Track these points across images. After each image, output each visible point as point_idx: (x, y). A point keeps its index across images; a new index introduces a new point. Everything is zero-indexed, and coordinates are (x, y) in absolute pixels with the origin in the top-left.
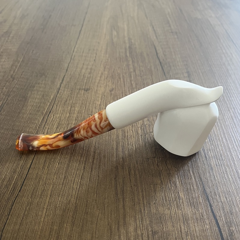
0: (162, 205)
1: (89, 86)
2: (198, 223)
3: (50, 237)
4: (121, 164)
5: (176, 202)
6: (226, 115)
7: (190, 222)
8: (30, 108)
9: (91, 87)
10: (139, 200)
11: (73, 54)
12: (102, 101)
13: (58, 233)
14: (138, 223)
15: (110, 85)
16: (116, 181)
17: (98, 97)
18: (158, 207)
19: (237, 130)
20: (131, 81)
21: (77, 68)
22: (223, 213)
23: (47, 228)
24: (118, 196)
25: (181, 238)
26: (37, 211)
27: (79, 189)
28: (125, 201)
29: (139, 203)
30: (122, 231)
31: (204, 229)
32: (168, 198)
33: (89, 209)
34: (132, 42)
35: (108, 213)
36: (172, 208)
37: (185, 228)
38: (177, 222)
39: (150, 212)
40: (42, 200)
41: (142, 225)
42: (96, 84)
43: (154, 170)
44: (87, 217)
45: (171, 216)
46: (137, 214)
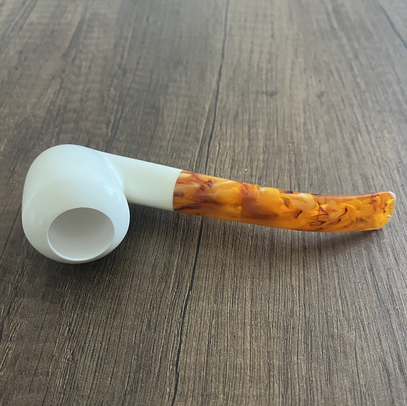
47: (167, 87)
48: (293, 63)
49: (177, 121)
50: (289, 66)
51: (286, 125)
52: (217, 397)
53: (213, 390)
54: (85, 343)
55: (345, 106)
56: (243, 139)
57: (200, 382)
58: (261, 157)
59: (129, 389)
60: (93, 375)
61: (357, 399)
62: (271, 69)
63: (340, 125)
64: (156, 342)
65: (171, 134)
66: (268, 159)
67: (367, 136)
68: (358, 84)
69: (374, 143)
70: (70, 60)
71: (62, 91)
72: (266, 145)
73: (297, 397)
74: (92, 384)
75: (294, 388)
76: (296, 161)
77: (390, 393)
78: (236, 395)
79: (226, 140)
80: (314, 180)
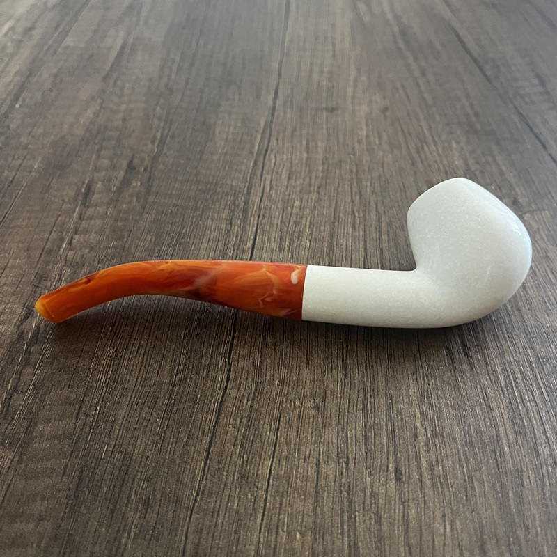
47: (218, 105)
48: (356, 81)
49: (230, 137)
50: (351, 83)
51: (347, 137)
52: (271, 383)
53: (268, 377)
54: (129, 340)
55: (410, 120)
56: (301, 152)
57: (254, 371)
58: (321, 168)
59: (177, 380)
60: (138, 369)
61: (419, 381)
62: (333, 87)
63: (405, 137)
64: (207, 337)
65: (223, 149)
66: (328, 169)
67: (434, 147)
68: (424, 99)
69: (440, 152)
70: (112, 82)
71: (103, 111)
72: (326, 157)
73: (357, 381)
74: (138, 377)
75: (353, 373)
76: (357, 171)
77: (453, 375)
78: (291, 381)
79: (283, 153)
80: (376, 187)
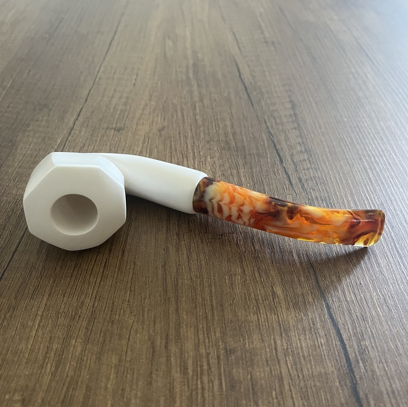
0: (244, 307)
1: (123, 123)
2: (305, 334)
3: (46, 361)
4: (174, 244)
5: (269, 302)
6: (355, 165)
7: (292, 334)
8: (21, 158)
9: (126, 125)
10: (203, 299)
11: (97, 75)
12: (145, 145)
13: (59, 355)
14: (201, 336)
15: (159, 121)
16: (165, 270)
17: (138, 140)
18: (237, 310)
19: (374, 189)
20: (195, 115)
21: (103, 97)
22: (350, 318)
23: (42, 348)
24: (168, 293)
25: (276, 359)
26: (24, 319)
27: (100, 284)
28: (180, 302)
29: (205, 304)
30: (173, 348)
31: (317, 345)
32: (255, 296)
33: (116, 315)
34: (197, 57)
35: (149, 322)
36: (261, 311)
37: (283, 344)
38: (270, 334)
39: (223, 319)
40: (34, 302)
41: (209, 338)
42: (135, 120)
43: (232, 252)
44: (111, 327)
45: (259, 325)
46: (200, 323)
